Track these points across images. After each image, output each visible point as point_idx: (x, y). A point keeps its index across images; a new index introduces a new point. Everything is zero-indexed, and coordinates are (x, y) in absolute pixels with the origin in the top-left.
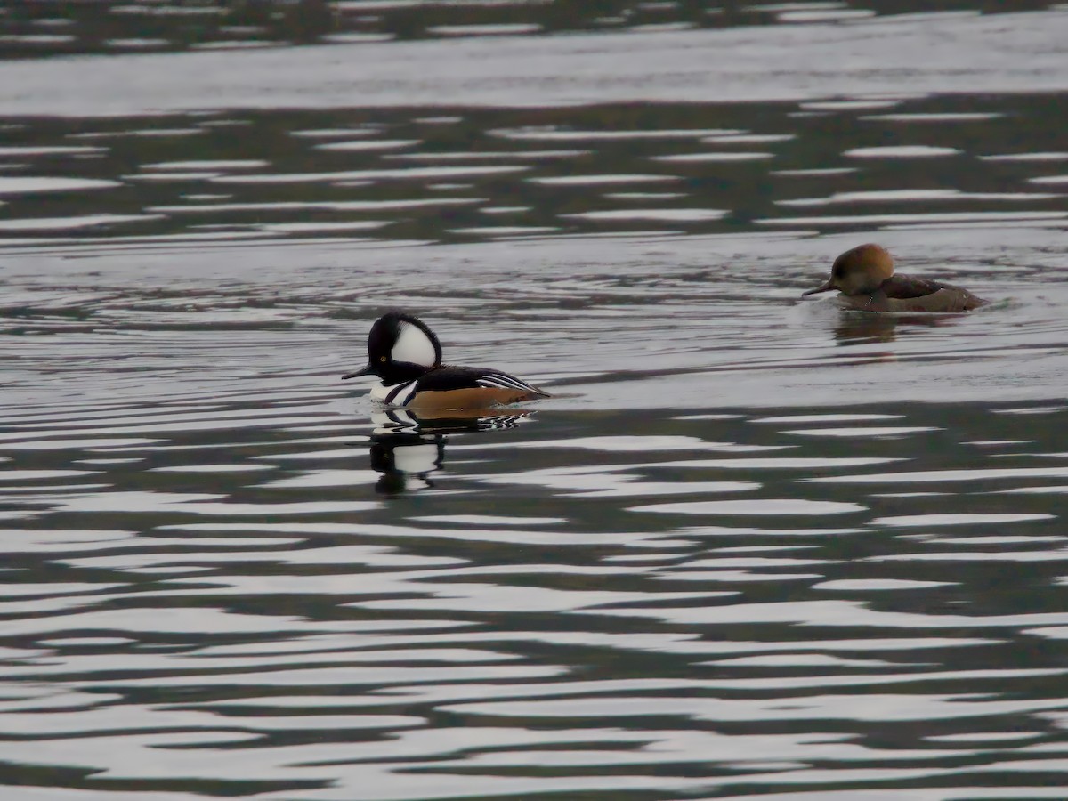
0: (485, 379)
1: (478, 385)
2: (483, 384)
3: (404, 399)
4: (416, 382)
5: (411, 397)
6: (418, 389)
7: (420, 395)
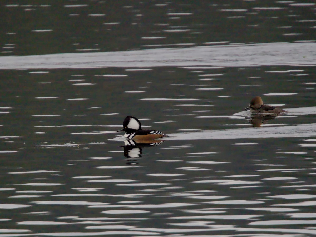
0: (152, 132)
1: (150, 134)
2: (152, 133)
3: (132, 137)
4: (135, 133)
5: (133, 137)
6: (135, 135)
7: (135, 136)
